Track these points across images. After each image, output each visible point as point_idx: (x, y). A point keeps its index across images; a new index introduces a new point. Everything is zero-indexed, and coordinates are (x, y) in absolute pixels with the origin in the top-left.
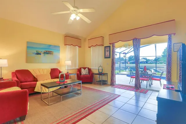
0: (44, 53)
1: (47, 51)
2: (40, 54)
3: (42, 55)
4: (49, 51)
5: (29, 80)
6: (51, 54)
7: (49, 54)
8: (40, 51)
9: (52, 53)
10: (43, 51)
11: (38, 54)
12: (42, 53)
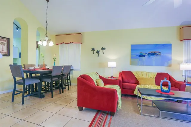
0: (149, 55)
1: (152, 52)
2: (144, 56)
4: (155, 52)
5: (132, 81)
6: (157, 55)
9: (159, 54)
11: (142, 56)
12: (146, 54)
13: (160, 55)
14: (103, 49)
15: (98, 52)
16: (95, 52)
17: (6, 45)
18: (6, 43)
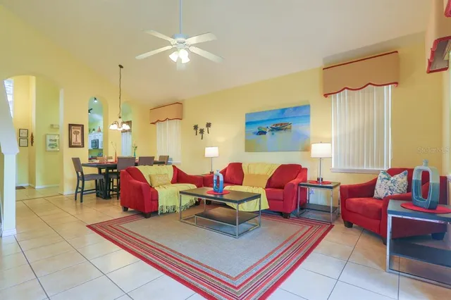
0: (271, 130)
1: (277, 125)
2: (265, 133)
3: (268, 134)
4: (281, 124)
6: (285, 130)
7: (283, 131)
8: (263, 127)
9: (288, 127)
10: (270, 125)
11: (262, 133)
12: (268, 130)
13: (290, 128)
14: (209, 125)
15: (202, 131)
16: (198, 131)
17: (80, 134)
18: (80, 131)
